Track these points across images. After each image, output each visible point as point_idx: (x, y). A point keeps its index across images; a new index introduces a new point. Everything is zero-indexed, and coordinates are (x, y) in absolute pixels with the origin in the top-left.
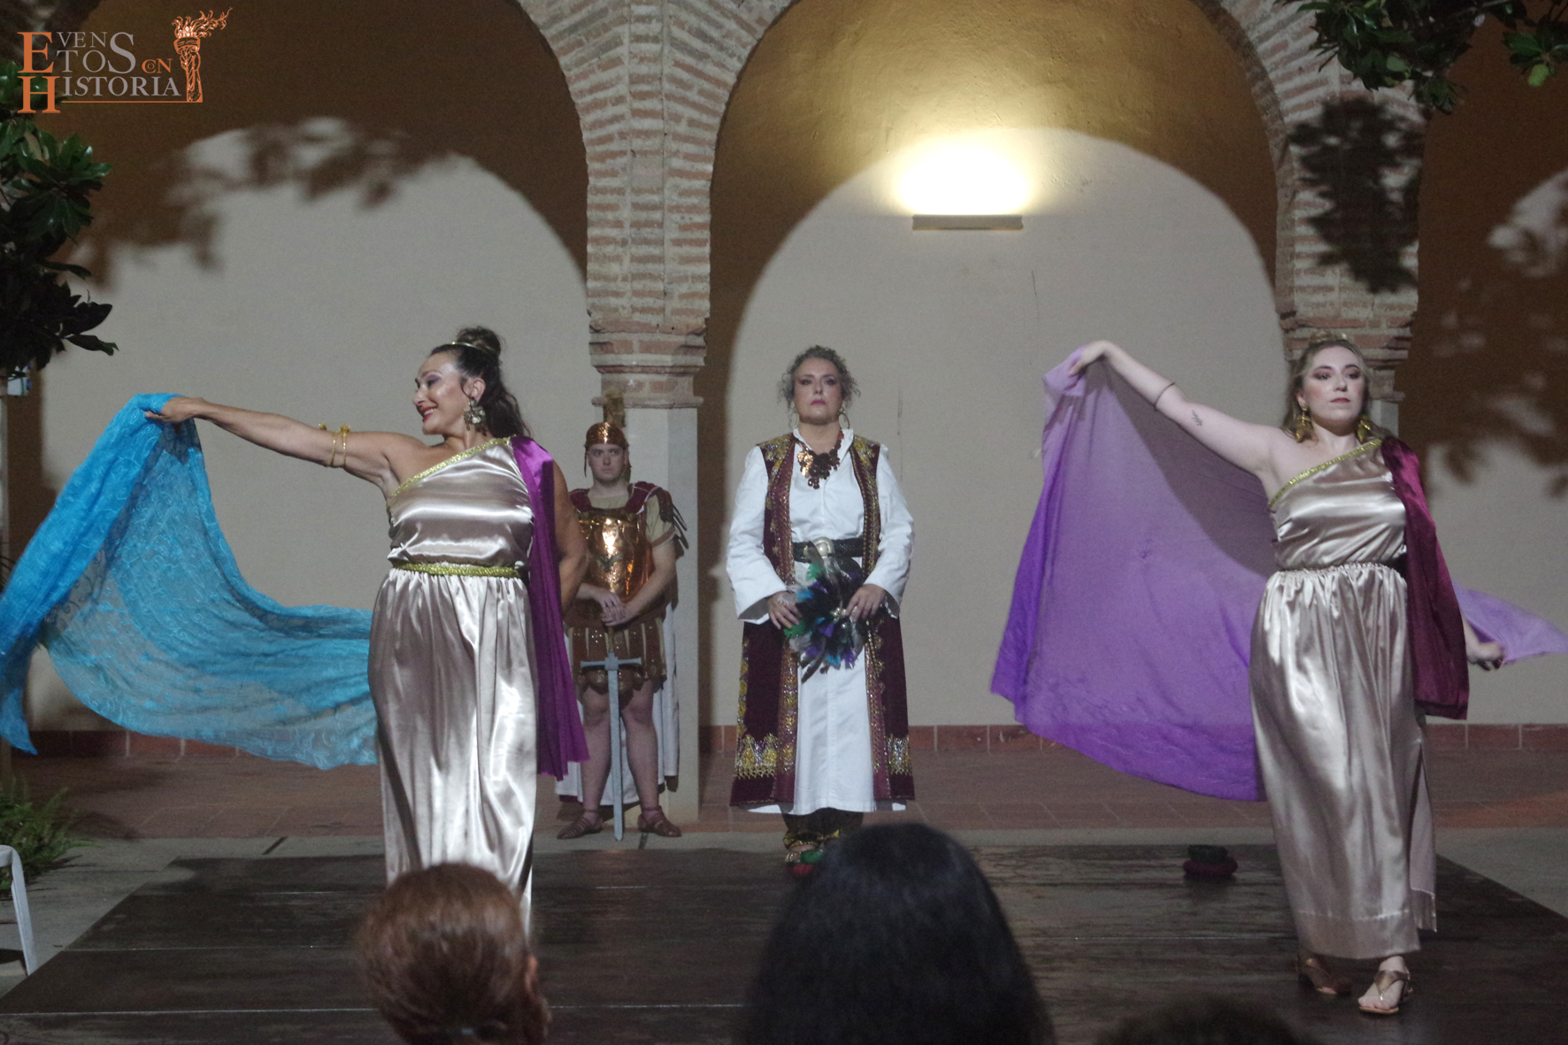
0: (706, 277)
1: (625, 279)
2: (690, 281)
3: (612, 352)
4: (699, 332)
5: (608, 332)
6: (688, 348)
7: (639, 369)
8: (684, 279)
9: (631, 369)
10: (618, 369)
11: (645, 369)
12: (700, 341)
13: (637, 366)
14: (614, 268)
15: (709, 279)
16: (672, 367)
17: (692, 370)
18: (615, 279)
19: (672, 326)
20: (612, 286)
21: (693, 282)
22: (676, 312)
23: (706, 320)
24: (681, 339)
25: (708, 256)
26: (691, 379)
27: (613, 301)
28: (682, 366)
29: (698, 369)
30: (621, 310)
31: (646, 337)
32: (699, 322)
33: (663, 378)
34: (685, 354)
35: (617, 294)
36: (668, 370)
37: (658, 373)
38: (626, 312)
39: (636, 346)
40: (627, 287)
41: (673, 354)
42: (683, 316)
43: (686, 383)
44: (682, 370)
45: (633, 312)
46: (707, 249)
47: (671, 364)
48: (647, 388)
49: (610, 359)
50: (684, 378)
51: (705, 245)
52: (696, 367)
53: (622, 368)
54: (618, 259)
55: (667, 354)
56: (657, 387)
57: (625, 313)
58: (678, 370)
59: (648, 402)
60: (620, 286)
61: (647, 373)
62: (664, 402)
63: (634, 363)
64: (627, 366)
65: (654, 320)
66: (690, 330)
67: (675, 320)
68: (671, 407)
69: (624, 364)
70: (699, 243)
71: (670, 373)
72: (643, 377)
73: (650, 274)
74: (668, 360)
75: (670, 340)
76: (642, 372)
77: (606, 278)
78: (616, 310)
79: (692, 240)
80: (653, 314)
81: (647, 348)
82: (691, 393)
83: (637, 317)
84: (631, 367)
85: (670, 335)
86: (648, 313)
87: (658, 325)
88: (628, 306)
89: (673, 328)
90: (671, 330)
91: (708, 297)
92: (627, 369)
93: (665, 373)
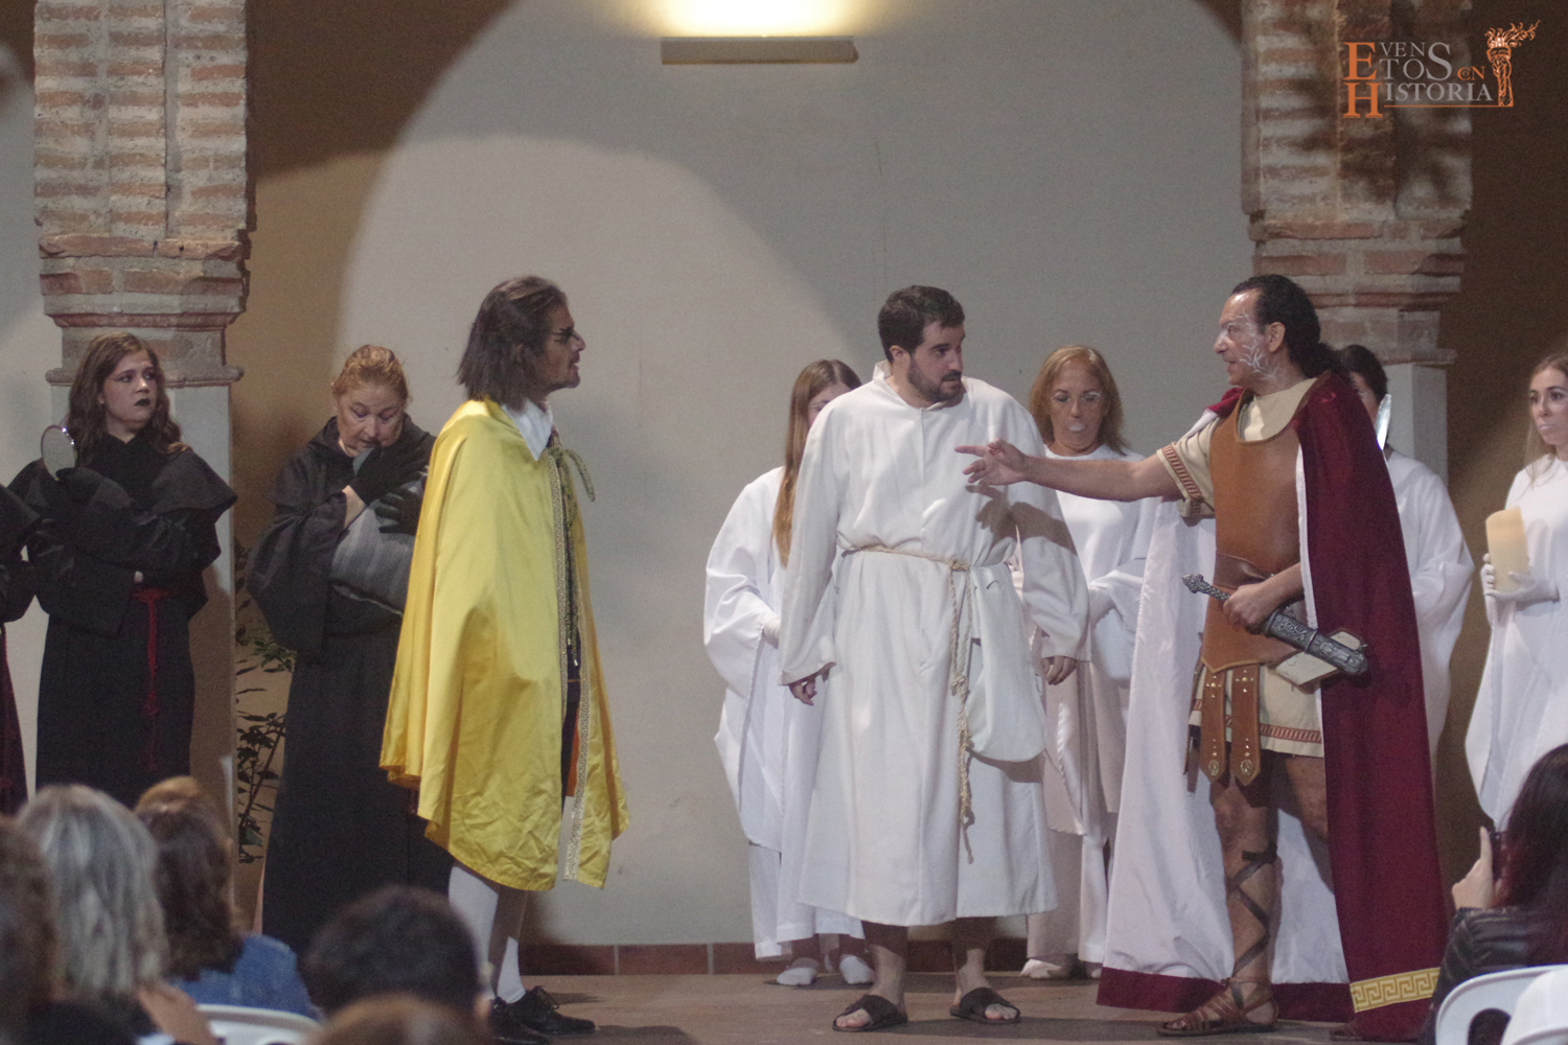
0: (239, 159)
1: (99, 164)
2: (212, 164)
3: (78, 291)
4: (226, 254)
5: (70, 257)
6: (210, 283)
7: (125, 320)
8: (201, 162)
9: (111, 320)
10: (89, 320)
11: (134, 320)
12: (226, 270)
13: (121, 314)
14: (81, 146)
15: (243, 164)
16: (182, 315)
17: (219, 320)
18: (82, 165)
19: (180, 245)
20: (77, 176)
21: (216, 168)
22: (191, 220)
23: (238, 232)
24: (197, 269)
25: (242, 123)
26: (218, 335)
27: (78, 203)
28: (198, 314)
29: (228, 319)
30: (92, 218)
31: (135, 266)
32: (226, 237)
33: (168, 335)
34: (204, 292)
35: (83, 191)
36: (174, 320)
37: (155, 326)
38: (100, 220)
39: (118, 280)
40: (102, 178)
41: (181, 294)
42: (200, 227)
43: (208, 343)
44: (198, 320)
45: (113, 221)
46: (240, 110)
47: (178, 311)
49: (76, 303)
50: (204, 335)
51: (237, 104)
52: (226, 314)
53: (95, 319)
54: (86, 130)
55: (171, 293)
57: (100, 223)
58: (192, 320)
60: (90, 176)
63: (115, 309)
64: (102, 315)
65: (149, 235)
66: (212, 252)
67: (187, 234)
68: (180, 385)
69: (99, 312)
70: (226, 100)
71: (177, 326)
73: (141, 155)
74: (173, 303)
75: (178, 270)
77: (66, 163)
78: (84, 219)
79: (214, 95)
80: (146, 224)
81: (139, 283)
82: (218, 359)
83: (120, 230)
84: (109, 316)
85: (177, 261)
86: (139, 222)
87: (156, 243)
88: (104, 211)
89: (182, 249)
90: (178, 252)
91: (243, 193)
92: (105, 321)
93: (169, 326)
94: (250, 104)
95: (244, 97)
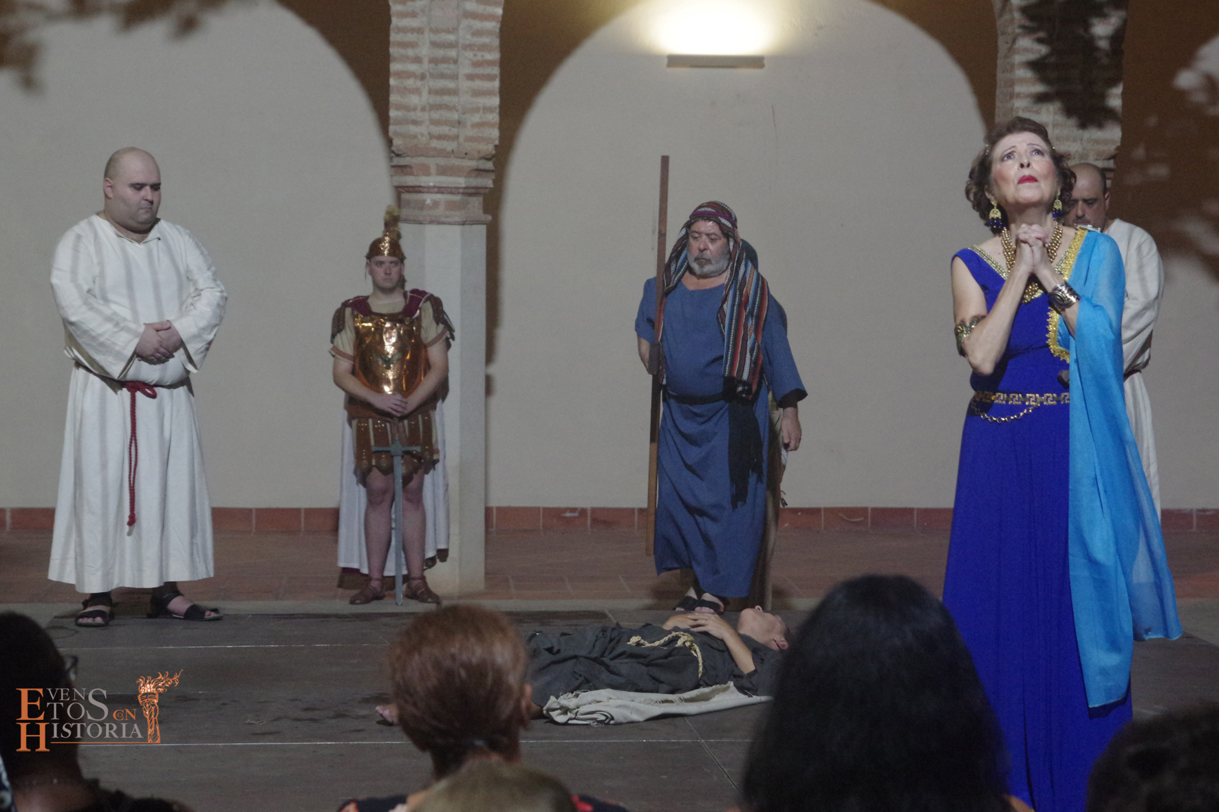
0: (496, 108)
1: (423, 109)
2: (481, 112)
3: (412, 174)
4: (489, 157)
5: (408, 156)
6: (479, 172)
7: (436, 190)
8: (477, 110)
9: (429, 190)
10: (417, 189)
11: (440, 190)
12: (489, 165)
13: (434, 187)
14: (414, 100)
15: (498, 111)
16: (466, 188)
17: (482, 191)
18: (415, 109)
19: (465, 152)
20: (412, 115)
21: (484, 113)
22: (470, 139)
23: (496, 146)
24: (473, 164)
25: (498, 90)
26: (481, 199)
27: (413, 129)
28: (473, 188)
29: (487, 190)
30: (420, 137)
31: (442, 161)
32: (489, 148)
33: (457, 198)
34: (476, 176)
35: (415, 122)
36: (461, 191)
37: (451, 193)
38: (424, 138)
39: (433, 169)
40: (425, 116)
41: (465, 177)
42: (475, 143)
43: (476, 203)
44: (473, 191)
45: (431, 139)
46: (496, 84)
47: (463, 186)
48: (442, 207)
49: (410, 180)
50: (476, 198)
51: (495, 80)
52: (486, 188)
53: (420, 189)
54: (417, 91)
55: (460, 176)
56: (451, 206)
57: (424, 140)
58: (470, 191)
59: (443, 219)
60: (418, 115)
61: (442, 193)
62: (457, 219)
63: (431, 184)
64: (424, 187)
65: (449, 146)
66: (481, 155)
67: (469, 146)
68: (463, 224)
69: (423, 185)
70: (490, 78)
71: (463, 194)
72: (439, 196)
73: (446, 105)
74: (461, 182)
75: (464, 164)
76: (439, 192)
77: (407, 108)
78: (415, 137)
79: (483, 75)
80: (448, 141)
81: (443, 171)
82: (481, 211)
83: (435, 144)
84: (429, 187)
85: (463, 160)
86: (444, 139)
87: (453, 151)
88: (426, 133)
89: (466, 154)
90: (464, 156)
91: (497, 126)
92: (425, 190)
93: (459, 193)
94: (502, 81)
95: (499, 76)
